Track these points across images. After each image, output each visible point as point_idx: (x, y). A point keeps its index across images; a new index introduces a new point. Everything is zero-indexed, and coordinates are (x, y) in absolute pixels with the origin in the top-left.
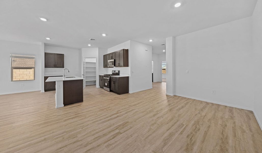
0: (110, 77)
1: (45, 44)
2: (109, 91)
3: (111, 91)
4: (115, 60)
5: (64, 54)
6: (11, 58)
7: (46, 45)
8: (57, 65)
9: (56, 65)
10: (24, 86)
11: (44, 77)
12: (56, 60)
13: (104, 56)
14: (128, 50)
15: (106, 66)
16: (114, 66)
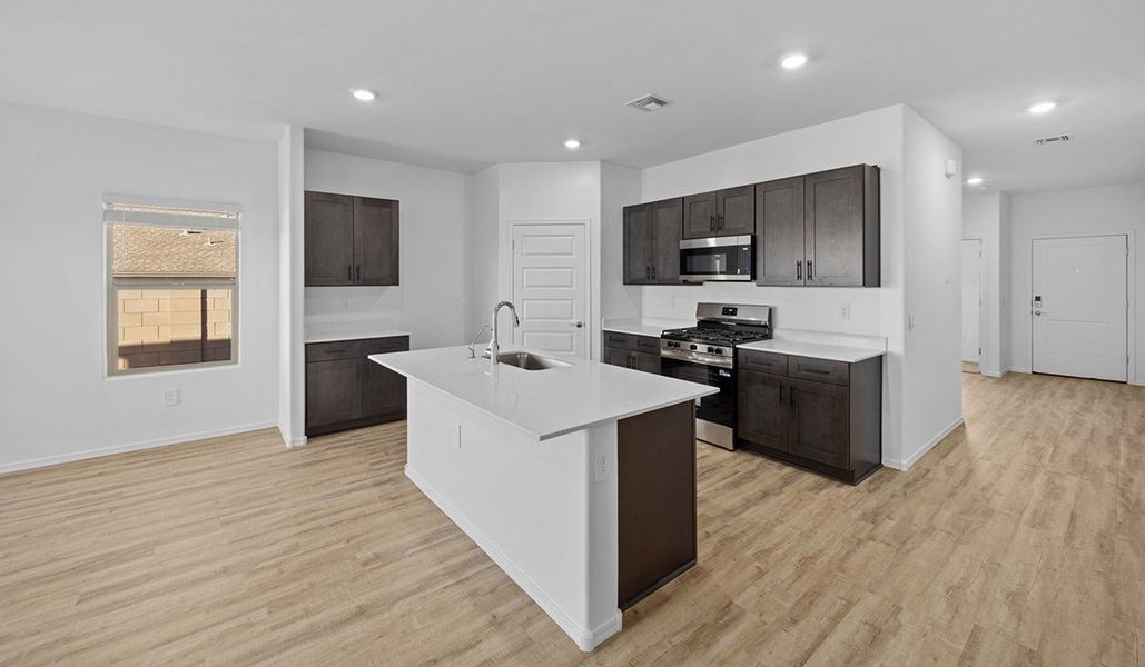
0: (736, 351)
1: (307, 132)
2: (730, 444)
3: (740, 445)
4: (754, 239)
5: (398, 202)
6: (105, 227)
7: (314, 143)
8: (361, 271)
9: (358, 268)
10: (179, 402)
11: (306, 345)
12: (358, 234)
13: (629, 212)
14: (877, 170)
15: (652, 278)
16: (754, 278)
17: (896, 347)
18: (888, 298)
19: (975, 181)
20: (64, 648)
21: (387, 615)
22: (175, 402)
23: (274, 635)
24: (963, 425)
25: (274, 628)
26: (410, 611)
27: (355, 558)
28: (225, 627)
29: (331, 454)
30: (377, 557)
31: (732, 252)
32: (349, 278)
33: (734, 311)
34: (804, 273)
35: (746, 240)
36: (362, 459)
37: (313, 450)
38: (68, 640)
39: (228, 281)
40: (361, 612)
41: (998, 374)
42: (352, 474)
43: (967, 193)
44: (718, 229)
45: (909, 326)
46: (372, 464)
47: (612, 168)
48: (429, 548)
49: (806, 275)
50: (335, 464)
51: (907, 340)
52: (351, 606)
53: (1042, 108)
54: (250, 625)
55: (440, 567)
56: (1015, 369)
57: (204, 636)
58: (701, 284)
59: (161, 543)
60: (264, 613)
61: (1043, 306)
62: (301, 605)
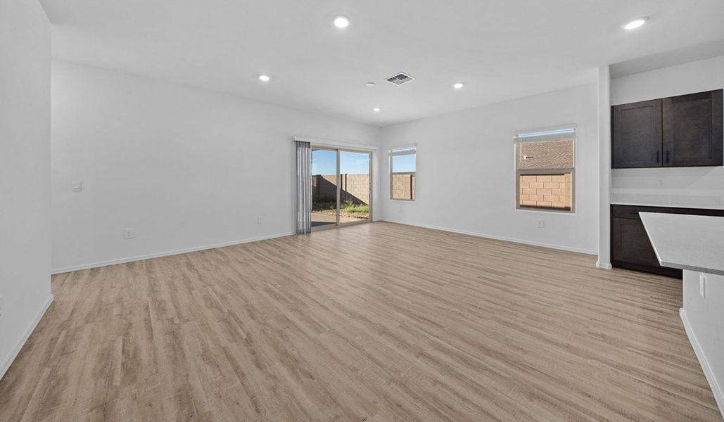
1: (611, 69)
8: (671, 155)
9: (668, 153)
11: (611, 205)
20: (467, 285)
21: (581, 358)
22: (541, 226)
23: (522, 325)
25: (523, 322)
26: (599, 369)
27: (588, 328)
28: (508, 310)
29: (623, 280)
30: (603, 336)
32: (658, 162)
36: (648, 292)
37: (614, 274)
38: (470, 284)
40: (568, 347)
42: (629, 295)
46: (652, 297)
48: (652, 358)
50: (622, 285)
52: (565, 342)
54: (516, 316)
55: (649, 371)
57: (500, 307)
59: (510, 275)
60: (524, 316)
62: (541, 324)
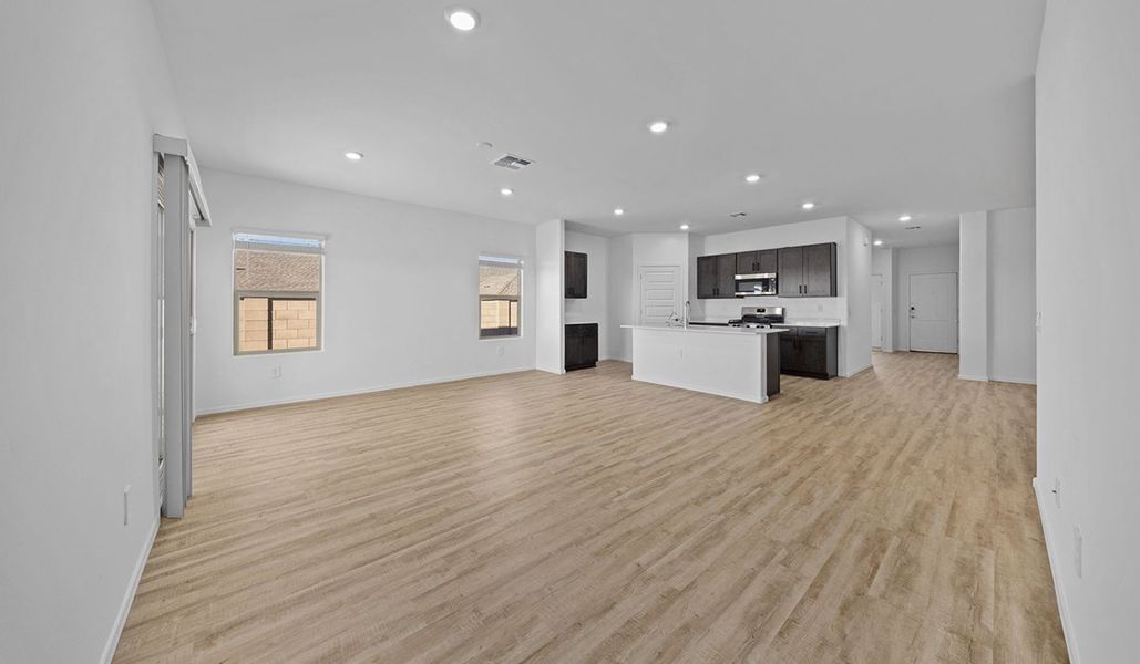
1: (566, 222)
4: (777, 274)
8: (574, 291)
9: (573, 289)
10: (503, 353)
11: (565, 326)
12: (573, 271)
13: (700, 260)
14: (835, 244)
15: (716, 294)
16: (777, 293)
17: (843, 323)
18: (840, 302)
19: (878, 243)
22: (501, 353)
24: (872, 368)
31: (765, 283)
33: (764, 311)
34: (803, 291)
35: (774, 275)
39: (516, 300)
41: (891, 351)
43: (874, 249)
44: (757, 269)
45: (849, 314)
47: (695, 237)
49: (804, 292)
51: (849, 319)
53: (905, 218)
56: (900, 349)
58: (742, 297)
61: (915, 313)
